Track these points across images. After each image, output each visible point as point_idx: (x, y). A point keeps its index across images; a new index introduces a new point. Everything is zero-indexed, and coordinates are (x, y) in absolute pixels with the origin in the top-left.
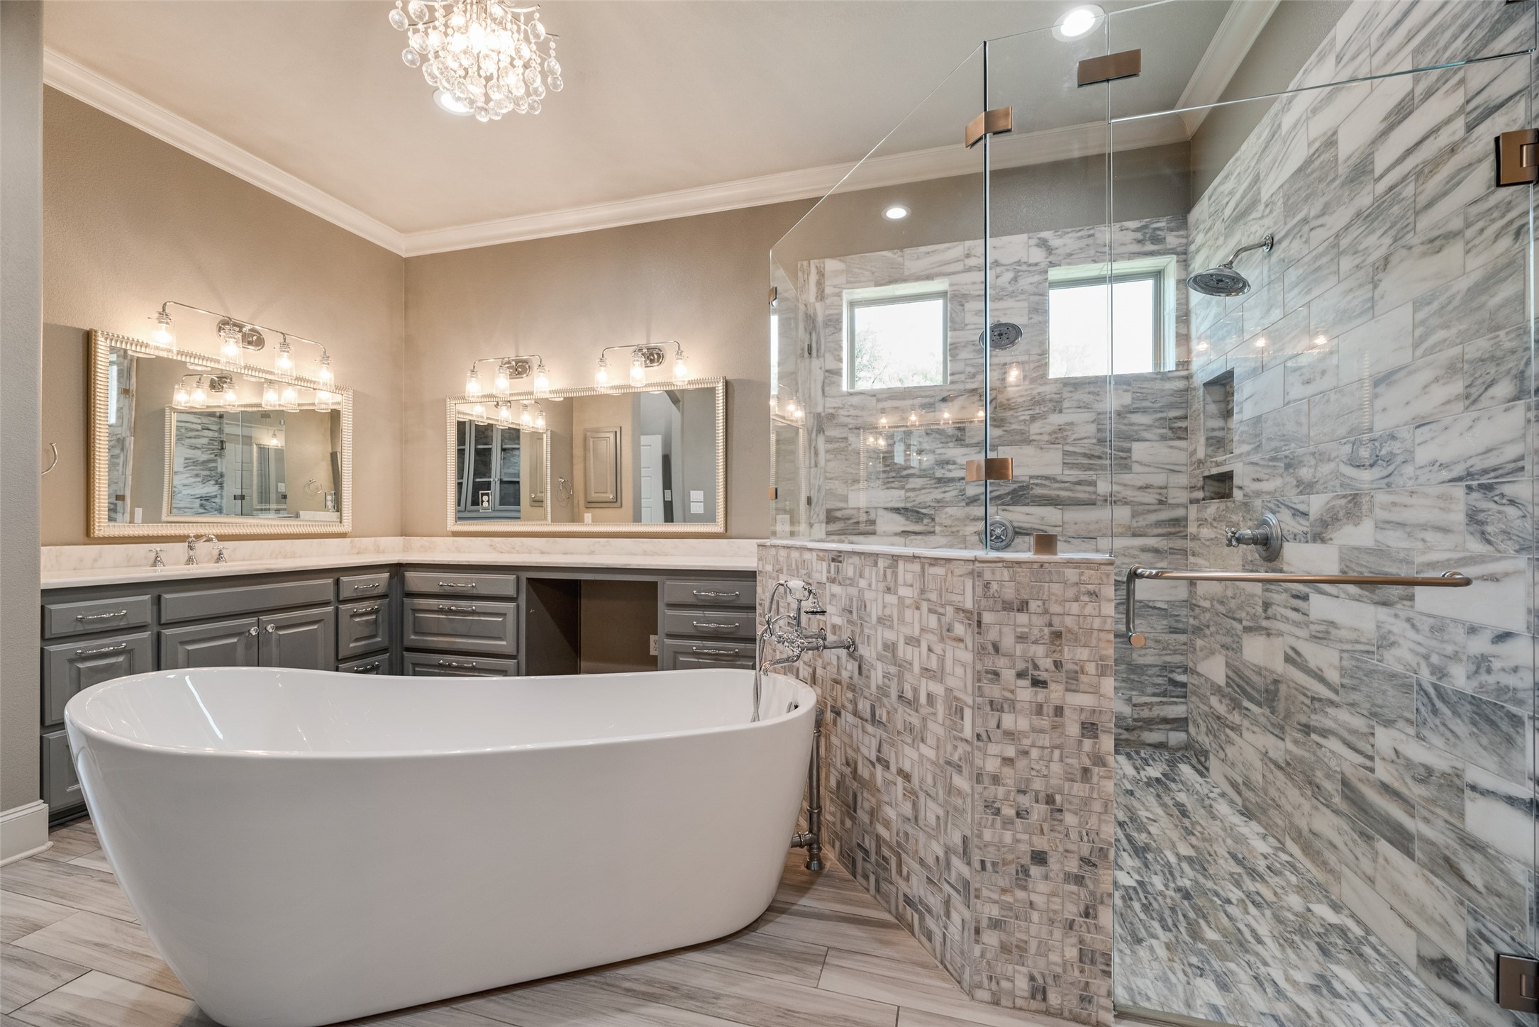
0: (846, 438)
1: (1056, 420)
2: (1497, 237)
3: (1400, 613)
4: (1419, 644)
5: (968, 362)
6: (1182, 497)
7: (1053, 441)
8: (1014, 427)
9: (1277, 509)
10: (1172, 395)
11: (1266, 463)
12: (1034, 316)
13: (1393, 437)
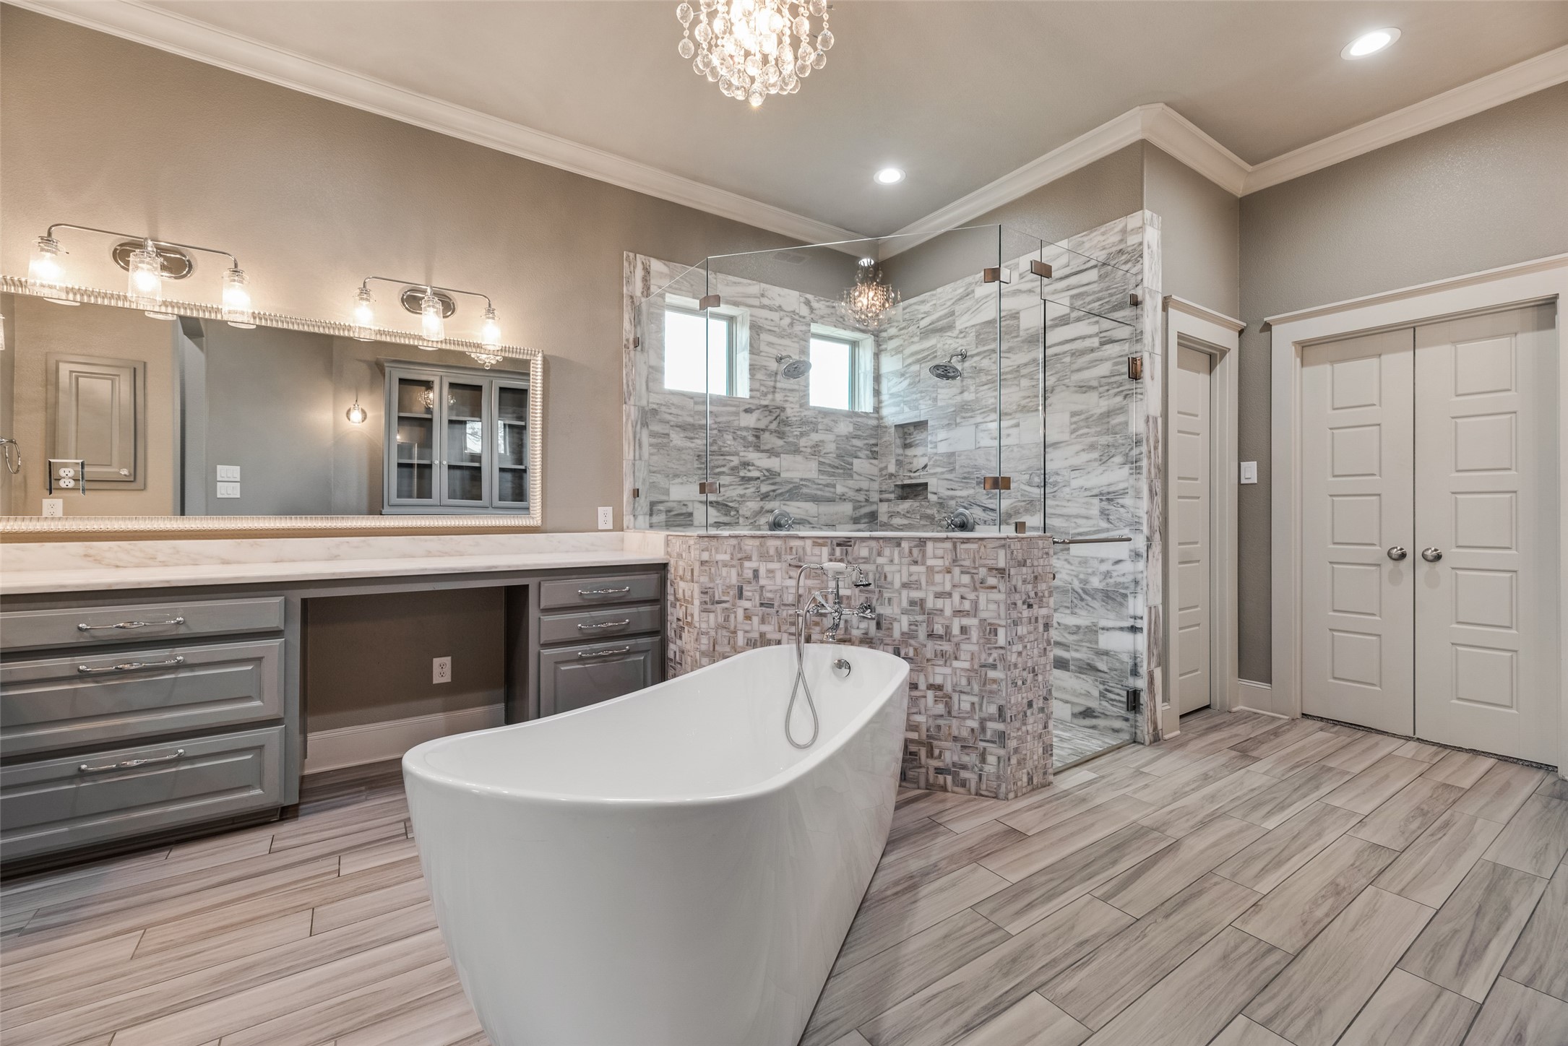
0: (668, 435)
1: (815, 437)
2: (1116, 395)
3: (1060, 557)
4: (1073, 570)
5: (762, 382)
6: (875, 497)
7: (813, 453)
8: (791, 439)
9: (969, 507)
10: (871, 429)
11: (960, 480)
12: (802, 356)
13: (1057, 474)
